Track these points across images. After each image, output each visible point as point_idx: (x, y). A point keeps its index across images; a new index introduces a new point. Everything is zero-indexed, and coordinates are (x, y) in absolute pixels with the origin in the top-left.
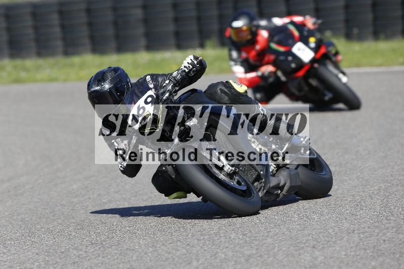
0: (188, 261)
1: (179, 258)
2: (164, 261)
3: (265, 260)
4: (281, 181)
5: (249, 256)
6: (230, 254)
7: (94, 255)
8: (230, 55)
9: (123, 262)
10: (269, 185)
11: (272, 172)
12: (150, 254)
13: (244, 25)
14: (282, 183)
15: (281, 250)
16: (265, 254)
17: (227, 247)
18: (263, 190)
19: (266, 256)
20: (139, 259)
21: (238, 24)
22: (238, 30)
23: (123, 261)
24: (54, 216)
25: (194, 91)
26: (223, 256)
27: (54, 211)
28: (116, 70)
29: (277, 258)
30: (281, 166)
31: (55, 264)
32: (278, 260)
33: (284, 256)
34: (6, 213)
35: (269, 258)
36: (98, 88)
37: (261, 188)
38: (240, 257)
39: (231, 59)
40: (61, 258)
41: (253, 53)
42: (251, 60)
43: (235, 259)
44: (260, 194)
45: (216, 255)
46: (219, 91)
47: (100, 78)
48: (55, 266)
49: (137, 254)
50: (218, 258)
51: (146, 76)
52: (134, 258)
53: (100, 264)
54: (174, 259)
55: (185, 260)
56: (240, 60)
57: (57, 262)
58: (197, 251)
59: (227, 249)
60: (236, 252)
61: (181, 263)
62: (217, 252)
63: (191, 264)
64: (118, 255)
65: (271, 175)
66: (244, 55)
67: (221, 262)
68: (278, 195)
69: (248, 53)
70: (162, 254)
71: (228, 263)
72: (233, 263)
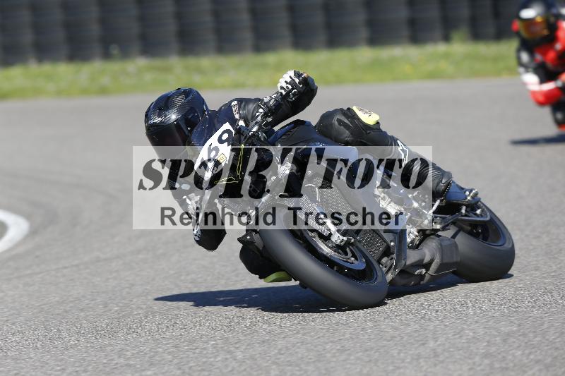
0: (422, 340)
1: (410, 336)
2: (389, 341)
3: (529, 341)
4: (425, 256)
5: (508, 334)
6: (481, 331)
7: (292, 331)
8: (519, 58)
9: (332, 342)
10: (404, 262)
11: (412, 242)
12: (369, 331)
13: (538, 15)
14: (427, 259)
15: (553, 325)
16: (529, 332)
17: (477, 322)
18: (395, 269)
19: (531, 335)
20: (354, 337)
21: (528, 13)
22: (529, 22)
23: (332, 339)
24: (237, 276)
25: (299, 123)
26: (471, 334)
27: (237, 269)
28: (187, 93)
29: (547, 337)
30: (428, 232)
31: (236, 343)
32: (547, 340)
33: (557, 334)
34: (172, 272)
35: (535, 337)
36: (157, 120)
37: (391, 266)
38: (495, 336)
39: (521, 64)
40: (245, 335)
41: (551, 55)
42: (550, 65)
43: (487, 338)
44: (389, 277)
45: (462, 333)
46: (336, 123)
47: (163, 104)
48: (237, 346)
49: (351, 330)
50: (465, 338)
51: (232, 101)
52: (347, 336)
53: (299, 344)
54: (402, 338)
55: (417, 339)
56: (533, 65)
57: (240, 341)
58: (435, 327)
59: (477, 325)
60: (489, 328)
61: (412, 344)
62: (463, 329)
63: (426, 345)
64: (324, 331)
65: (410, 248)
66: (539, 57)
67: (467, 342)
68: (422, 277)
69: (544, 54)
70: (386, 330)
71: (478, 344)
72: (485, 344)
